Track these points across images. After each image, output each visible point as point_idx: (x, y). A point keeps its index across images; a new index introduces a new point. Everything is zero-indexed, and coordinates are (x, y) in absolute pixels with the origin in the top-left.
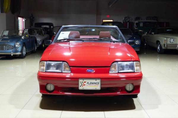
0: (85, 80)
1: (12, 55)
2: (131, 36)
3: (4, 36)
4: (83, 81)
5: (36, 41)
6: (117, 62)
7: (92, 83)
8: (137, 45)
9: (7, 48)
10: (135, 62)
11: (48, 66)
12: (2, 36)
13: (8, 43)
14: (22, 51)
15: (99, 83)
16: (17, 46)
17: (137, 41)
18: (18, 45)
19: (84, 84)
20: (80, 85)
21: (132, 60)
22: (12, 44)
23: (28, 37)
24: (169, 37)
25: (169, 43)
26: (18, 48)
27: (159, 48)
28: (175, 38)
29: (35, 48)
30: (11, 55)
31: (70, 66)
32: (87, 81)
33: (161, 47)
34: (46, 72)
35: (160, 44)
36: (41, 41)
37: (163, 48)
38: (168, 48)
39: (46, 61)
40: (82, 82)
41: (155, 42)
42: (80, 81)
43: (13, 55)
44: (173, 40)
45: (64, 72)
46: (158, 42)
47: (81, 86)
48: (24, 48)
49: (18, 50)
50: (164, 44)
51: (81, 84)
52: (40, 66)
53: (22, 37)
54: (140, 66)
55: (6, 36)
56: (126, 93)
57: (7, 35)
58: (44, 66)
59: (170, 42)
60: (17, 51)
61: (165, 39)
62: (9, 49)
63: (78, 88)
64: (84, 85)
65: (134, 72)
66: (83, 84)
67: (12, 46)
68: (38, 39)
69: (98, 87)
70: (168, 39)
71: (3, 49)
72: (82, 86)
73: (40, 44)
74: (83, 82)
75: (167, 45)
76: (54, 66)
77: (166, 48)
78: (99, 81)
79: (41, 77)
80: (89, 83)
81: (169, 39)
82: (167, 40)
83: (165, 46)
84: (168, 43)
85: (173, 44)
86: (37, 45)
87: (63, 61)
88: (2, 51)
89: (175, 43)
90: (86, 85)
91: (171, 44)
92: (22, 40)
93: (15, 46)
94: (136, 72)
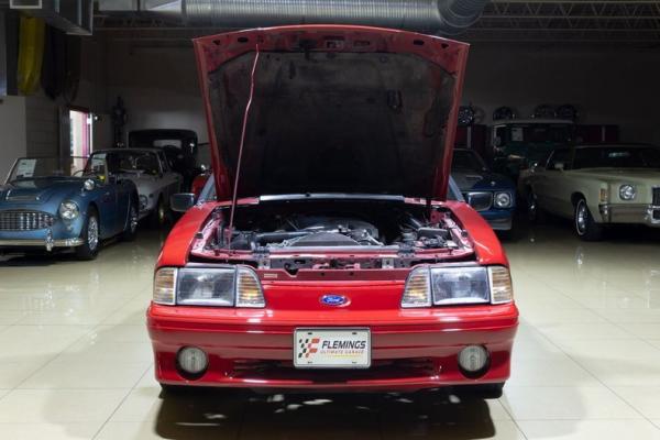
0: (316, 334)
1: (49, 247)
2: (481, 177)
3: (20, 178)
5: (135, 196)
7: (342, 345)
8: (502, 208)
9: (31, 221)
10: (490, 269)
11: (187, 286)
12: (14, 178)
13: (36, 203)
14: (84, 235)
15: (366, 344)
16: (66, 215)
17: (500, 196)
18: (70, 211)
19: (314, 346)
20: (298, 350)
21: (481, 260)
22: (51, 209)
23: (107, 181)
24: (619, 181)
25: (616, 200)
26: (71, 220)
27: (581, 220)
28: (639, 184)
29: (130, 222)
30: (45, 247)
32: (323, 336)
33: (588, 216)
34: (177, 305)
35: (584, 204)
36: (151, 196)
37: (598, 218)
38: (614, 220)
39: (179, 267)
40: (307, 341)
41: (569, 198)
42: (300, 335)
43: (54, 249)
44: (633, 191)
45: (240, 305)
46: (578, 198)
47: (300, 356)
48: (94, 224)
49: (69, 228)
50: (600, 206)
51: (302, 346)
52: (157, 285)
53: (87, 184)
54: (509, 282)
55: (28, 179)
56: (461, 379)
57: (31, 176)
58: (170, 283)
59: (623, 199)
60: (66, 235)
61: (604, 186)
62: (37, 228)
63: (292, 361)
64: (314, 351)
65: (489, 304)
66: (309, 346)
67: (50, 216)
68: (144, 191)
69: (363, 359)
70: (613, 187)
72: (304, 355)
73: (149, 207)
74: (310, 342)
75: (609, 210)
76: (206, 284)
77: (607, 220)
78: (364, 336)
79: (160, 324)
80: (331, 345)
81: (616, 188)
82: (609, 189)
83: (602, 212)
84: (613, 201)
85: (632, 206)
86: (137, 211)
88: (15, 234)
89: (639, 200)
90: (318, 352)
91: (623, 206)
92: (83, 195)
93: (59, 216)
94: (493, 302)
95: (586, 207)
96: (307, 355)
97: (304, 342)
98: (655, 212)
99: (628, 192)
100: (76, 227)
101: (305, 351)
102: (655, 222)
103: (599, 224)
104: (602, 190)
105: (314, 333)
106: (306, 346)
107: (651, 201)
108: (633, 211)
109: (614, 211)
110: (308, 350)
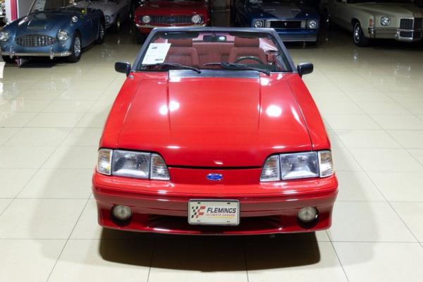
0: (203, 204)
1: (52, 57)
3: (37, 12)
4: (199, 206)
5: (102, 18)
6: (278, 153)
7: (220, 211)
9: (41, 42)
10: (319, 153)
12: (33, 11)
13: (44, 30)
14: (72, 49)
15: (237, 210)
16: (61, 38)
18: (64, 36)
19: (201, 211)
20: (191, 213)
21: (313, 146)
22: (52, 34)
23: (86, 13)
24: (380, 14)
25: (379, 25)
26: (63, 41)
27: (357, 34)
28: (393, 16)
29: (100, 33)
30: (49, 57)
31: (168, 166)
32: (208, 204)
33: (361, 32)
34: (112, 175)
35: (359, 25)
36: (112, 16)
37: (367, 35)
38: (377, 37)
39: (113, 149)
40: (197, 208)
41: (350, 21)
42: (193, 204)
43: (54, 58)
44: (388, 21)
45: (154, 178)
46: (355, 22)
47: (193, 216)
48: (78, 41)
49: (63, 46)
50: (369, 29)
51: (194, 211)
52: (100, 159)
53: (74, 18)
55: (41, 12)
56: (299, 230)
57: (42, 10)
59: (382, 25)
60: (61, 49)
61: (372, 17)
62: (45, 45)
64: (202, 214)
65: (318, 178)
66: (199, 211)
67: (52, 38)
68: (108, 13)
69: (234, 220)
70: (377, 18)
71: (33, 45)
72: (195, 216)
73: (111, 21)
74: (199, 208)
75: (374, 31)
76: (132, 160)
77: (373, 37)
78: (235, 205)
80: (213, 210)
81: (379, 19)
82: (375, 19)
83: (370, 32)
84: (376, 26)
85: (388, 29)
86: (104, 26)
87: (152, 152)
88: (32, 49)
89: (392, 26)
90: (204, 215)
91: (382, 29)
92: (72, 25)
93: (57, 39)
94: (321, 177)
95: (360, 28)
96: (197, 217)
97: (195, 208)
98: (401, 32)
99: (386, 21)
100: (67, 45)
101: (195, 214)
102: (400, 38)
103: (367, 38)
104: (371, 20)
105: (202, 203)
106: (196, 211)
107: (399, 26)
108: (387, 32)
109: (377, 32)
110: (197, 214)
